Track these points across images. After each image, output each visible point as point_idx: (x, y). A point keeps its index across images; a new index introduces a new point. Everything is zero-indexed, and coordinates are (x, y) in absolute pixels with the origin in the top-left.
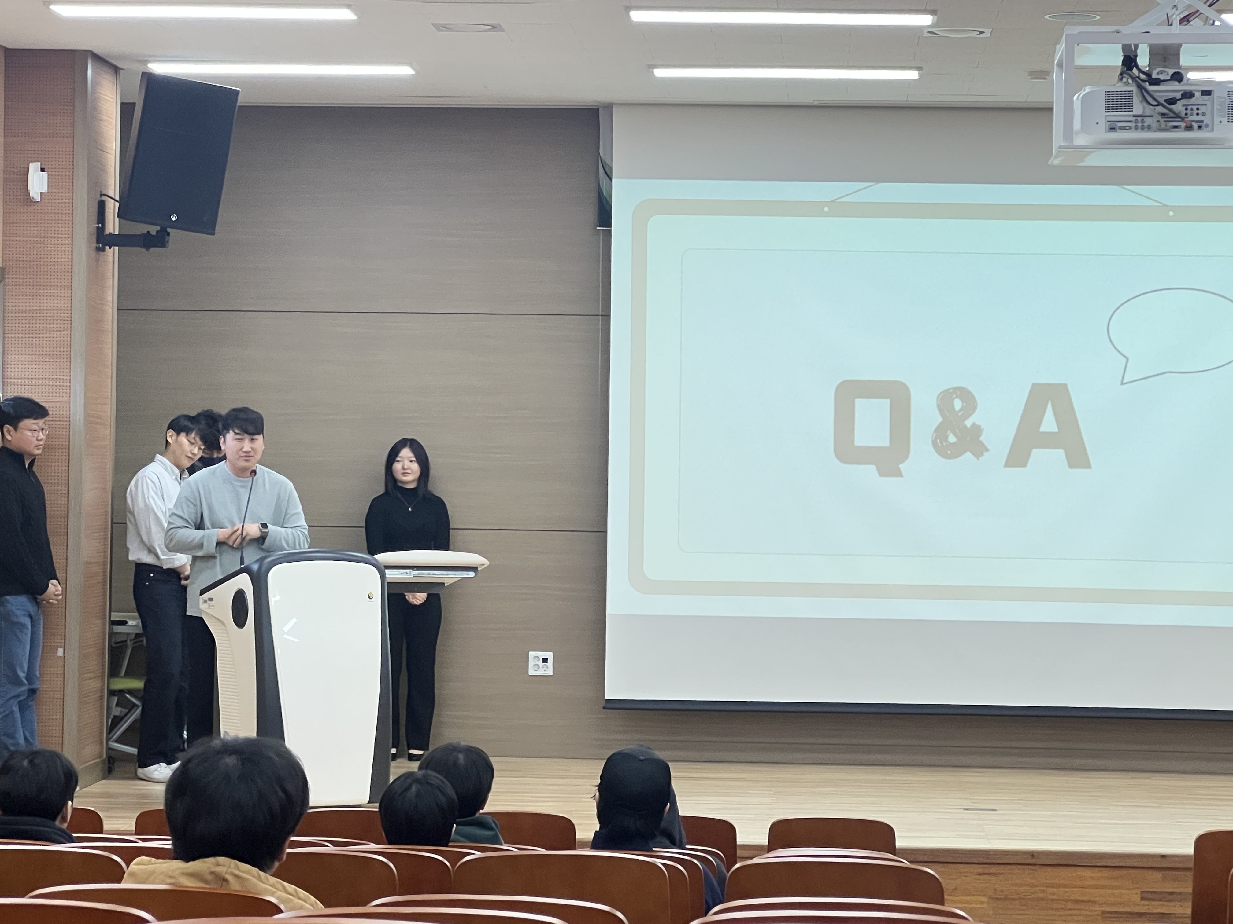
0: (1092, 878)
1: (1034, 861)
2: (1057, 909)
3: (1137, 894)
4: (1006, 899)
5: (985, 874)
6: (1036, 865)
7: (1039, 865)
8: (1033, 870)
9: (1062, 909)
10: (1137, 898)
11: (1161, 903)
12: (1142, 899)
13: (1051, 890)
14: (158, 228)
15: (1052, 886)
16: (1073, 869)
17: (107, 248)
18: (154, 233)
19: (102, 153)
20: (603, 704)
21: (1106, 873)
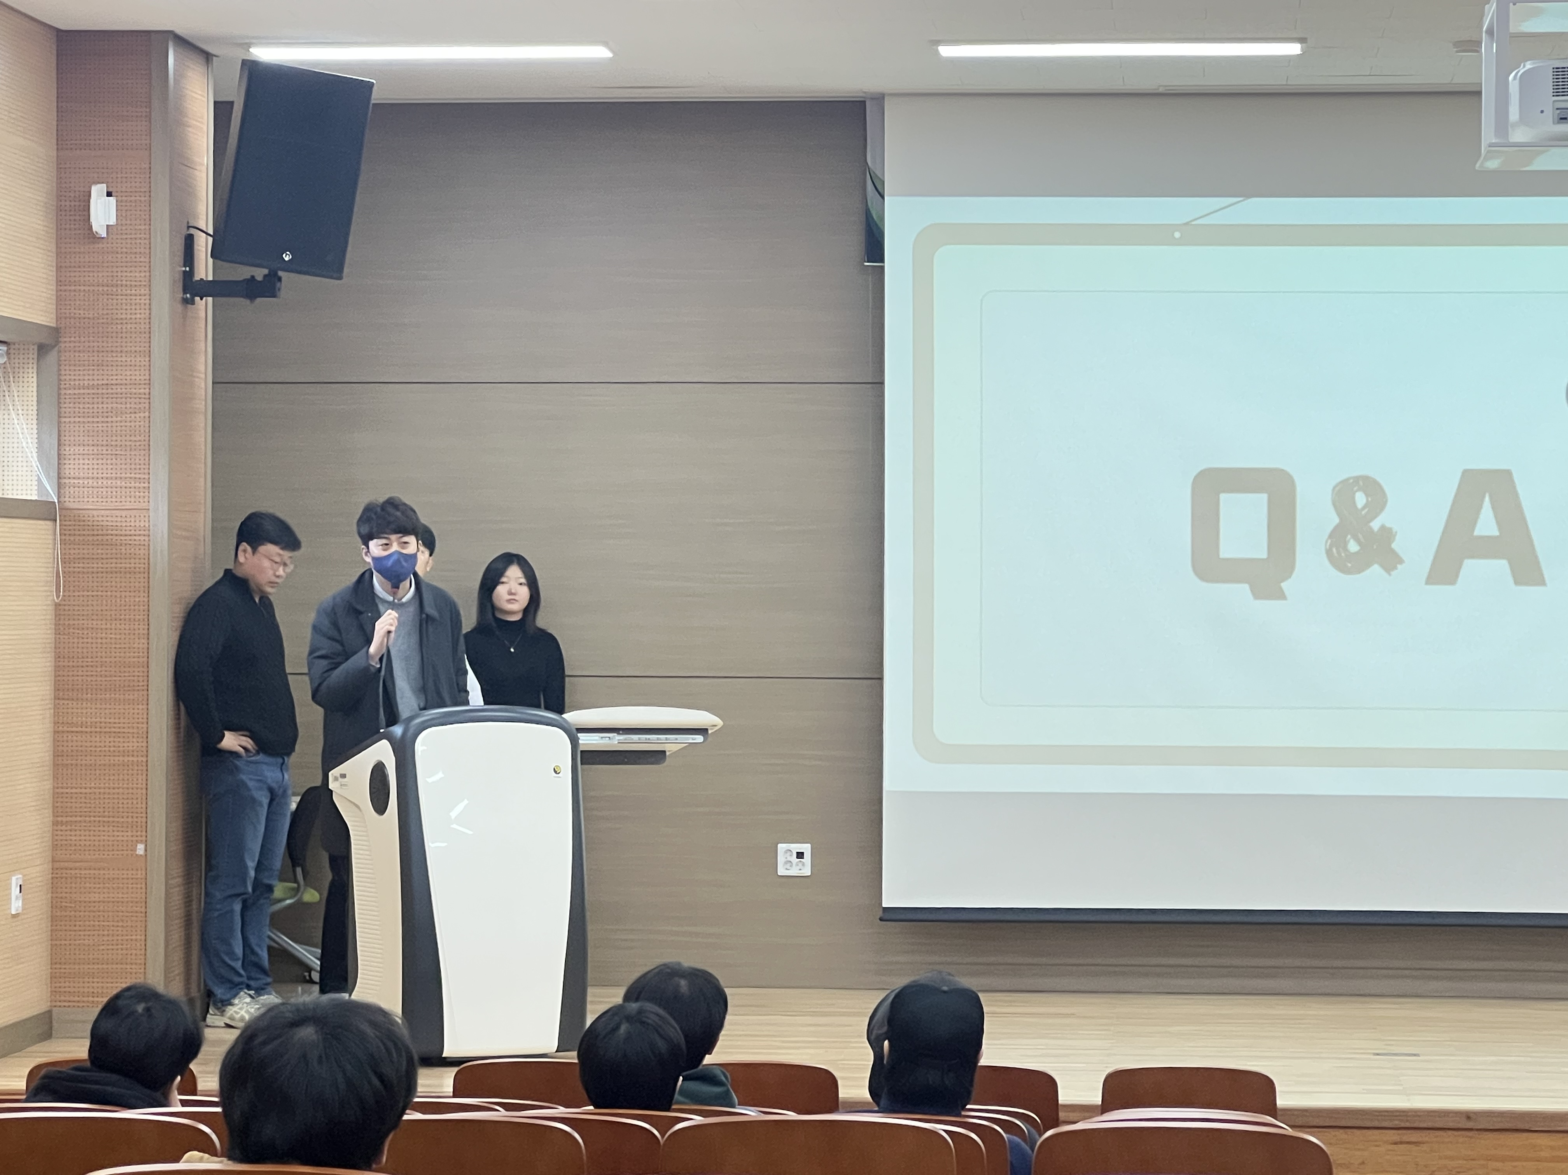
0: (1552, 1148)
1: (1469, 1125)
5: (1401, 1143)
6: (1471, 1130)
7: (1478, 1130)
8: (1467, 1137)
13: (1492, 1164)
14: (266, 271)
15: (1495, 1158)
16: (1525, 1135)
17: (197, 299)
18: (259, 278)
19: (191, 170)
20: (880, 914)
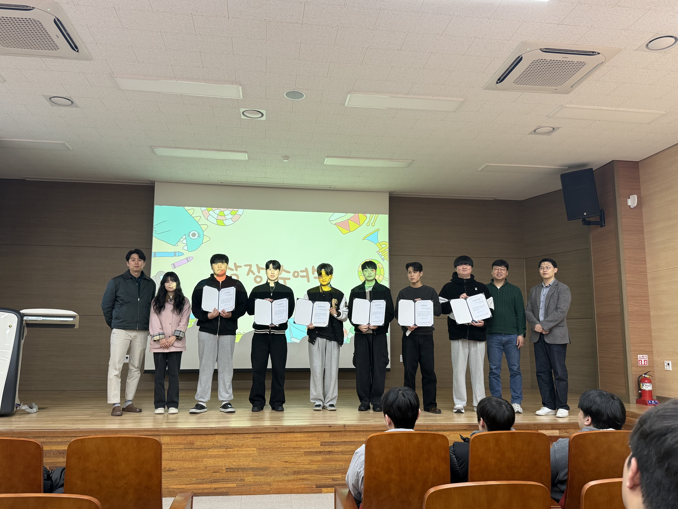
0: (301, 437)
1: (276, 431)
2: (285, 452)
3: (319, 443)
4: (264, 448)
5: (255, 438)
6: (277, 432)
9: (288, 451)
10: (319, 445)
11: (329, 446)
12: (321, 445)
13: (283, 443)
15: (283, 442)
16: (293, 434)
21: (306, 435)
